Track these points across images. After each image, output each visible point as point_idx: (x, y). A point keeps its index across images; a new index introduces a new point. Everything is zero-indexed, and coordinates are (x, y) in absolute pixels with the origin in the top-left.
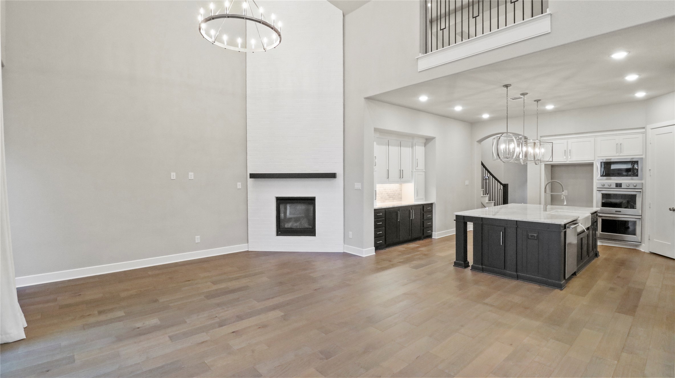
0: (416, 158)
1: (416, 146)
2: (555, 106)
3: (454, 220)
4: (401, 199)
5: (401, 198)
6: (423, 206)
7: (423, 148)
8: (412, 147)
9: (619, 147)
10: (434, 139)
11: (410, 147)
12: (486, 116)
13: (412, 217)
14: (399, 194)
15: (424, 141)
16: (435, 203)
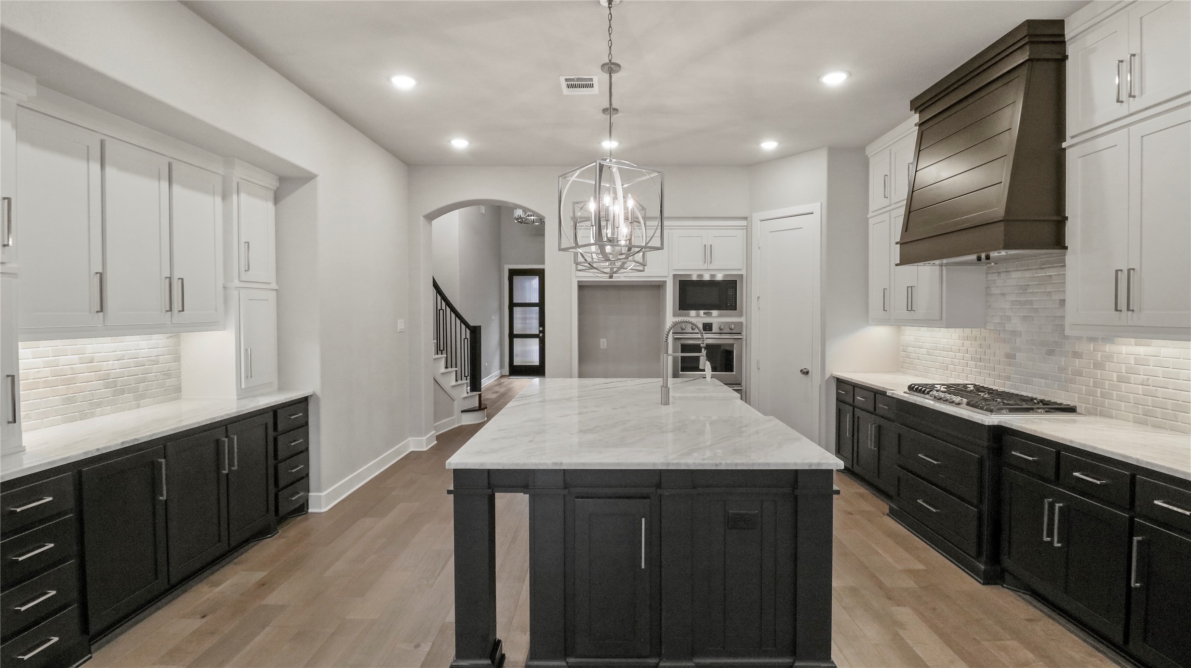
0: (243, 240)
1: (243, 196)
2: (620, 143)
3: (449, 492)
4: (175, 392)
5: (178, 389)
6: (274, 411)
7: (270, 206)
8: (225, 196)
9: (708, 252)
10: (314, 180)
11: (214, 194)
12: (460, 144)
13: (231, 464)
14: (168, 375)
15: (273, 183)
16: (319, 393)
